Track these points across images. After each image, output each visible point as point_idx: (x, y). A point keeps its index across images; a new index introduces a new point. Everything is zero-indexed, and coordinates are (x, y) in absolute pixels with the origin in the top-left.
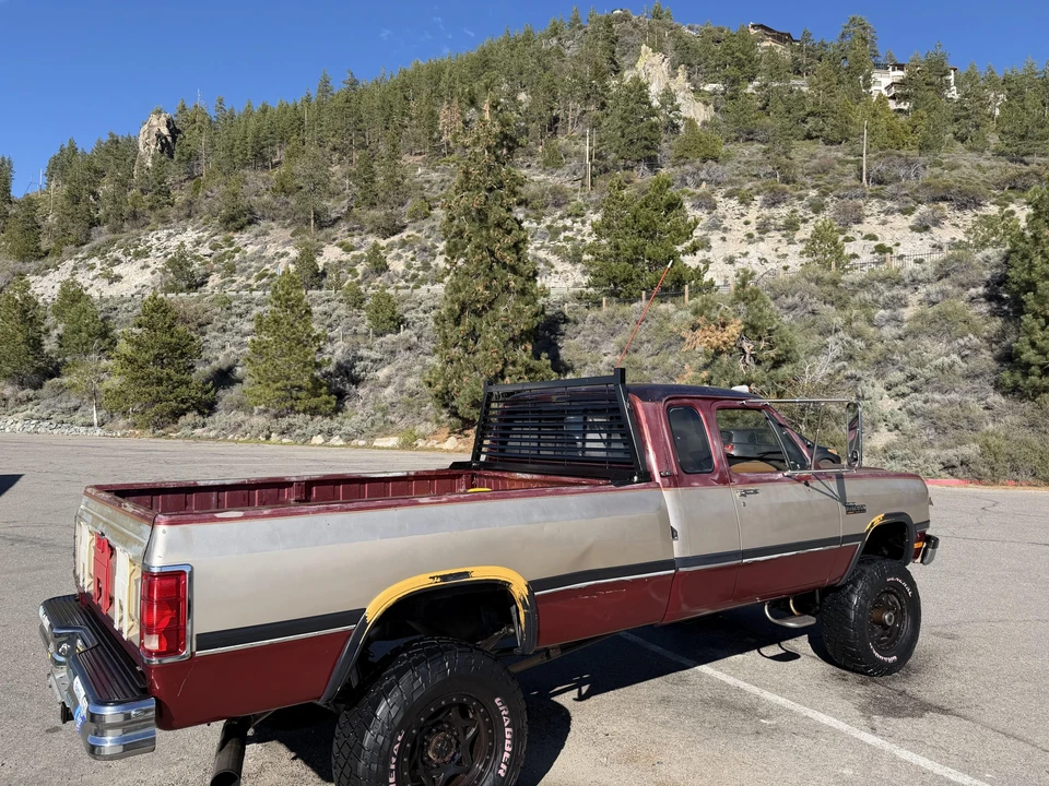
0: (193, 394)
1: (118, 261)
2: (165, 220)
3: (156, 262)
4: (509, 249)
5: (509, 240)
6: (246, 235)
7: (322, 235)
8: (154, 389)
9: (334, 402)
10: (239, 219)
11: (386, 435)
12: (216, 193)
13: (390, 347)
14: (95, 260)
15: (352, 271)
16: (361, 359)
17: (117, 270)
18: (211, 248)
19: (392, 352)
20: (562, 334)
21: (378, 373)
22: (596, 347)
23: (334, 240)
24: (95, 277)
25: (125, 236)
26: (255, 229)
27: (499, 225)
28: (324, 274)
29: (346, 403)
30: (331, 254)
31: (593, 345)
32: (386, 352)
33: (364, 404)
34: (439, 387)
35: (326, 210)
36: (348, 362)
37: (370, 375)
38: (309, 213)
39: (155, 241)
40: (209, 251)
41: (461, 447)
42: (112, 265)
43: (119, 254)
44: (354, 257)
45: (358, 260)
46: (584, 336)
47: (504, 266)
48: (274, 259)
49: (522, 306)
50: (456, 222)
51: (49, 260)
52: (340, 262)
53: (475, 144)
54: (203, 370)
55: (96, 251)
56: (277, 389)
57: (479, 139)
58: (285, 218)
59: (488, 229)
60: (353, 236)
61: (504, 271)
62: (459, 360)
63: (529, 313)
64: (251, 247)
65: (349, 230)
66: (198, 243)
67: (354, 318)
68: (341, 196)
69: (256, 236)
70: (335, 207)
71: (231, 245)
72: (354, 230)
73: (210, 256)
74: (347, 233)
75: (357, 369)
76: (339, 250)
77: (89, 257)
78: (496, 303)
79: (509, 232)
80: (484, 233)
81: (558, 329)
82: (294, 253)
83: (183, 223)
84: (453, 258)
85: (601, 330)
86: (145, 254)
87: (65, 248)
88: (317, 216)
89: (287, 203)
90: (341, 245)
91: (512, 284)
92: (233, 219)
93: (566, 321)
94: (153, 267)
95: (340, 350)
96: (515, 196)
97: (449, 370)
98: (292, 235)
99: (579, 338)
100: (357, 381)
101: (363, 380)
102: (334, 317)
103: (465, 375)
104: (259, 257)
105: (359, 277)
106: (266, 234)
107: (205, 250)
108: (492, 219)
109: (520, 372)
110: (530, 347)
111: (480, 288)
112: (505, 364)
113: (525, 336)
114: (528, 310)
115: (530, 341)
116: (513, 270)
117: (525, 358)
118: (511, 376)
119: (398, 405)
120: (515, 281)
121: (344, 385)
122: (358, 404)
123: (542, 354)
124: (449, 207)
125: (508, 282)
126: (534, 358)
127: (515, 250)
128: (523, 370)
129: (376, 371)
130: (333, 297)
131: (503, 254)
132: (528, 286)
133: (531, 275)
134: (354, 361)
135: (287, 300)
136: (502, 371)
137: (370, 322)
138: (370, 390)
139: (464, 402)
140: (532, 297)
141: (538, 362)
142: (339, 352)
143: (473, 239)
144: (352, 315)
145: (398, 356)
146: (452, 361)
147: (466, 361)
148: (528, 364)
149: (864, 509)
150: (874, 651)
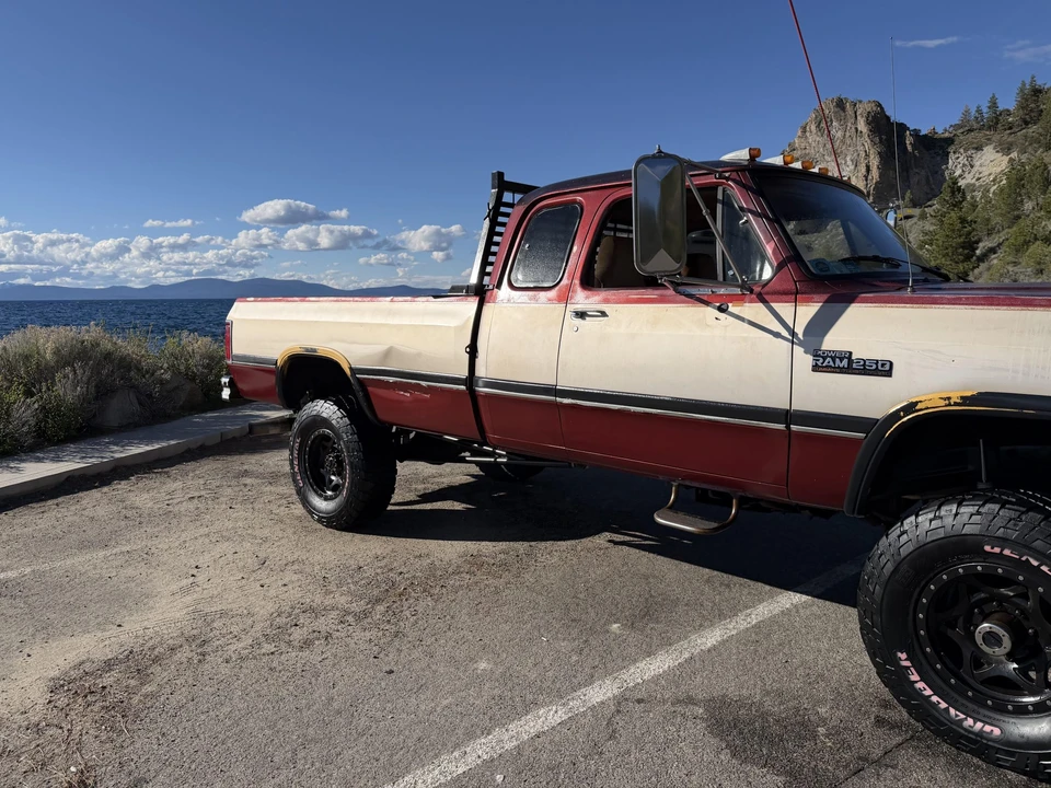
149: (883, 369)
150: (915, 677)
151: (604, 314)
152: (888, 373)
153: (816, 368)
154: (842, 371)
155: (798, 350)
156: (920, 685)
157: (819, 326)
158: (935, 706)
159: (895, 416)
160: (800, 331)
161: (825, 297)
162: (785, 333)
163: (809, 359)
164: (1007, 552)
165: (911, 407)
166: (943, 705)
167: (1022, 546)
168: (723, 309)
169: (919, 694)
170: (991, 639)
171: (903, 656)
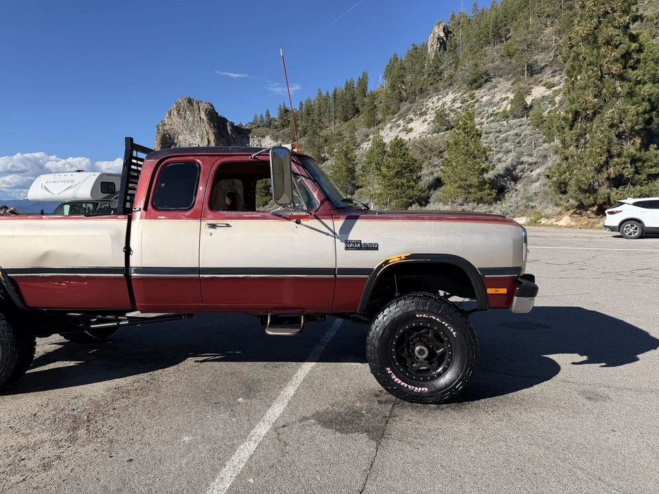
0: (415, 193)
1: (412, 120)
2: (437, 90)
3: (431, 117)
4: (617, 60)
5: (617, 53)
6: (482, 91)
7: (532, 80)
9: (495, 194)
10: (479, 81)
11: (523, 216)
12: (467, 66)
13: (544, 153)
14: (401, 122)
15: (552, 102)
16: (522, 163)
17: (410, 126)
18: (461, 103)
19: (545, 156)
21: (533, 173)
23: (541, 82)
24: (400, 131)
25: (416, 104)
26: (489, 85)
27: (608, 43)
28: (531, 107)
29: (506, 195)
30: (538, 92)
32: (540, 156)
33: (517, 195)
34: (554, 179)
35: (536, 61)
36: (512, 166)
37: (525, 175)
38: (523, 67)
39: (431, 104)
40: (460, 105)
42: (408, 123)
43: (411, 116)
44: (554, 91)
45: (556, 93)
47: (613, 76)
48: (499, 103)
49: (628, 106)
50: (575, 48)
51: (380, 125)
52: (543, 97)
54: (427, 179)
55: (402, 116)
56: (459, 187)
58: (508, 74)
59: (599, 48)
60: (555, 76)
61: (612, 80)
62: (573, 156)
63: (634, 112)
64: (485, 97)
65: (552, 73)
66: (454, 101)
67: (536, 135)
68: (550, 48)
69: (489, 89)
70: (541, 58)
71: (473, 99)
72: (556, 71)
73: (460, 108)
74: (550, 75)
75: (517, 171)
76: (543, 89)
77: (398, 120)
78: (604, 107)
79: (617, 47)
80: (595, 52)
82: (511, 96)
83: (447, 90)
84: (572, 77)
86: (425, 113)
87: (387, 117)
88: (530, 67)
89: (510, 63)
90: (545, 85)
91: (619, 89)
92: (475, 81)
94: (429, 120)
95: (510, 159)
96: (628, 15)
97: (564, 165)
98: (512, 85)
100: (516, 179)
101: (521, 178)
102: (522, 135)
103: (576, 169)
104: (490, 103)
105: (557, 106)
106: (495, 87)
107: (458, 105)
108: (600, 40)
109: (625, 163)
110: (638, 141)
111: (590, 98)
112: (611, 156)
113: (633, 133)
114: (633, 109)
115: (640, 136)
116: (622, 78)
117: (632, 150)
118: (615, 166)
119: (540, 194)
120: (621, 86)
121: (506, 183)
122: (514, 195)
123: (651, 145)
124: (570, 38)
125: (615, 88)
126: (643, 150)
127: (622, 61)
128: (628, 160)
129: (532, 171)
130: (524, 122)
131: (610, 66)
132: (637, 89)
133: (639, 79)
134: (517, 165)
135: (465, 129)
136: (607, 163)
137: (544, 137)
138: (524, 185)
139: (572, 189)
140: (640, 98)
141: (647, 152)
142: (509, 161)
143: (587, 58)
144: (535, 133)
145: (549, 159)
146: (567, 159)
147: (578, 157)
148: (635, 155)
149: (374, 247)
150: (394, 377)
151: (228, 225)
152: (377, 249)
153: (347, 248)
154: (358, 249)
155: (338, 241)
157: (346, 230)
158: (403, 386)
159: (381, 267)
160: (337, 232)
161: (345, 217)
162: (331, 234)
163: (343, 245)
164: (424, 316)
165: (387, 262)
166: (406, 385)
167: (430, 312)
168: (298, 222)
169: (396, 384)
170: (421, 352)
171: (388, 369)
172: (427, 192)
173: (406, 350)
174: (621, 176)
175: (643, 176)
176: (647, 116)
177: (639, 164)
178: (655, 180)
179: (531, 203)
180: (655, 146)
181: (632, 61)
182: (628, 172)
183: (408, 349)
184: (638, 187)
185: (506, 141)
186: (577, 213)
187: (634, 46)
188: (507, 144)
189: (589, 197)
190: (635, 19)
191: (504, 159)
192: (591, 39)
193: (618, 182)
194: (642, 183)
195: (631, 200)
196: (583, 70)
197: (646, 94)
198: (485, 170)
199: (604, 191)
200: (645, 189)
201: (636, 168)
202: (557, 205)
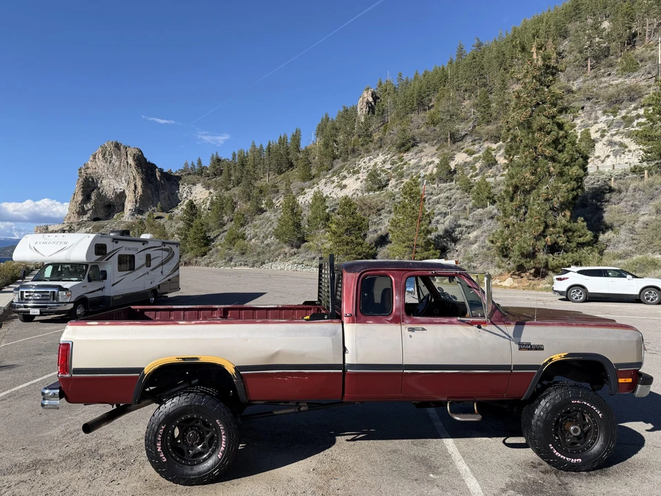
0: (364, 250)
1: (345, 177)
2: (368, 151)
3: (363, 175)
4: (549, 145)
5: (549, 139)
6: (410, 154)
7: (454, 147)
8: (345, 248)
9: (439, 254)
10: (406, 145)
12: (395, 131)
13: (479, 217)
14: (335, 178)
15: (473, 168)
16: (460, 226)
17: (344, 182)
18: (391, 164)
19: (480, 220)
20: (608, 201)
21: (470, 235)
22: (635, 210)
23: (462, 149)
24: (335, 187)
25: (349, 163)
26: (415, 149)
27: (541, 129)
28: (455, 172)
29: (448, 255)
30: (460, 158)
31: (633, 208)
32: (476, 221)
33: (458, 256)
34: (498, 244)
35: (458, 131)
36: (451, 228)
37: (464, 237)
38: (447, 135)
39: (363, 164)
40: (390, 166)
41: (516, 285)
42: (342, 180)
43: (345, 173)
44: (475, 158)
45: (476, 160)
46: (626, 201)
47: (546, 158)
48: (426, 166)
49: (560, 184)
50: (511, 131)
51: (315, 180)
52: (465, 163)
53: (525, 76)
54: (372, 237)
55: (336, 173)
56: (405, 247)
57: (528, 72)
58: (433, 140)
59: (533, 133)
60: (474, 144)
61: (546, 161)
62: (514, 225)
63: (565, 189)
64: (413, 160)
65: (472, 142)
66: (384, 162)
67: (465, 199)
68: (469, 120)
69: (416, 153)
70: (462, 128)
71: (402, 161)
72: (475, 140)
73: (390, 169)
74: (471, 143)
75: (456, 233)
76: (465, 155)
77: (332, 176)
78: (540, 184)
79: (549, 133)
80: (530, 136)
81: (603, 198)
82: (437, 161)
83: (377, 151)
84: (510, 155)
85: (641, 196)
86: (357, 172)
87: (322, 173)
88: (452, 135)
89: (435, 130)
90: (466, 152)
91: (552, 169)
92: (403, 145)
93: (611, 190)
94: (362, 178)
95: (448, 221)
96: (555, 107)
97: (506, 232)
98: (437, 150)
99: (622, 204)
100: (455, 241)
101: (460, 239)
102: (453, 199)
103: (517, 236)
104: (417, 166)
105: (477, 171)
106: (421, 151)
107: (388, 166)
108: (535, 126)
109: (559, 232)
110: (568, 214)
111: (528, 175)
112: (547, 226)
113: (564, 206)
114: (564, 187)
115: (569, 209)
116: (553, 159)
117: (564, 222)
118: (551, 235)
119: (479, 256)
120: (554, 167)
121: (447, 244)
122: (455, 255)
123: (579, 218)
124: (507, 122)
125: (548, 168)
126: (572, 221)
127: (554, 145)
128: (562, 230)
129: (469, 233)
130: (453, 186)
131: (544, 149)
132: (565, 169)
133: (567, 161)
134: (455, 227)
135: (410, 194)
136: (544, 231)
137: (473, 201)
138: (464, 246)
139: (515, 254)
140: (569, 177)
141: (575, 224)
142: (447, 223)
143: (523, 141)
144: (464, 197)
145: (484, 223)
146: (508, 226)
147: (519, 225)
148: (566, 226)
150: (555, 451)
151: (423, 329)
152: (543, 349)
153: (520, 349)
154: (529, 349)
155: (513, 343)
156: (557, 454)
158: (562, 458)
159: (546, 363)
160: (511, 335)
161: (515, 323)
162: (507, 337)
163: (517, 346)
164: (578, 402)
165: (551, 360)
166: (564, 458)
167: (582, 399)
168: (479, 327)
169: (557, 456)
170: (575, 431)
171: (551, 445)
172: (374, 249)
173: (559, 428)
174: (556, 243)
175: (574, 245)
176: (575, 193)
177: (570, 234)
178: (583, 248)
179: (472, 264)
180: (582, 218)
181: (561, 146)
182: (562, 241)
183: (561, 428)
184: (570, 254)
185: (438, 203)
186: (515, 275)
187: (562, 133)
188: (439, 206)
189: (530, 261)
190: (560, 112)
191: (442, 221)
192: (527, 125)
193: (553, 249)
194: (572, 250)
195: (574, 268)
196: (521, 151)
197: (574, 174)
198: (429, 232)
199: (542, 256)
200: (576, 255)
201: (567, 237)
202: (499, 267)
